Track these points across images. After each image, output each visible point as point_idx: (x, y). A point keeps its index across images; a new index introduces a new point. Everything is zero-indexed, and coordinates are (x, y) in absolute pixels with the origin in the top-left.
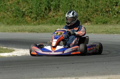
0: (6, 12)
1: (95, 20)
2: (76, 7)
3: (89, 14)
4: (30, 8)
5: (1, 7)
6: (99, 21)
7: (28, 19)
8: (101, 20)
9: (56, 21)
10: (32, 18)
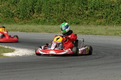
1: (69, 21)
2: (54, 10)
3: (65, 17)
4: (18, 10)
6: (73, 22)
7: (16, 19)
8: (75, 21)
9: (39, 21)
10: (20, 19)
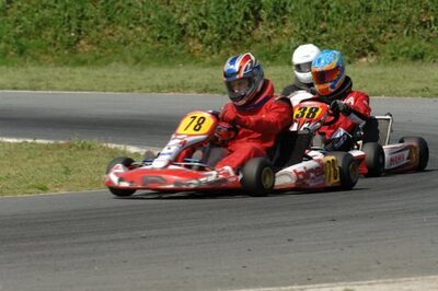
0: (132, 25)
1: (388, 49)
2: (335, 10)
3: (370, 32)
4: (201, 15)
5: (118, 12)
6: (402, 51)
7: (196, 47)
8: (407, 48)
9: (277, 51)
10: (207, 45)
